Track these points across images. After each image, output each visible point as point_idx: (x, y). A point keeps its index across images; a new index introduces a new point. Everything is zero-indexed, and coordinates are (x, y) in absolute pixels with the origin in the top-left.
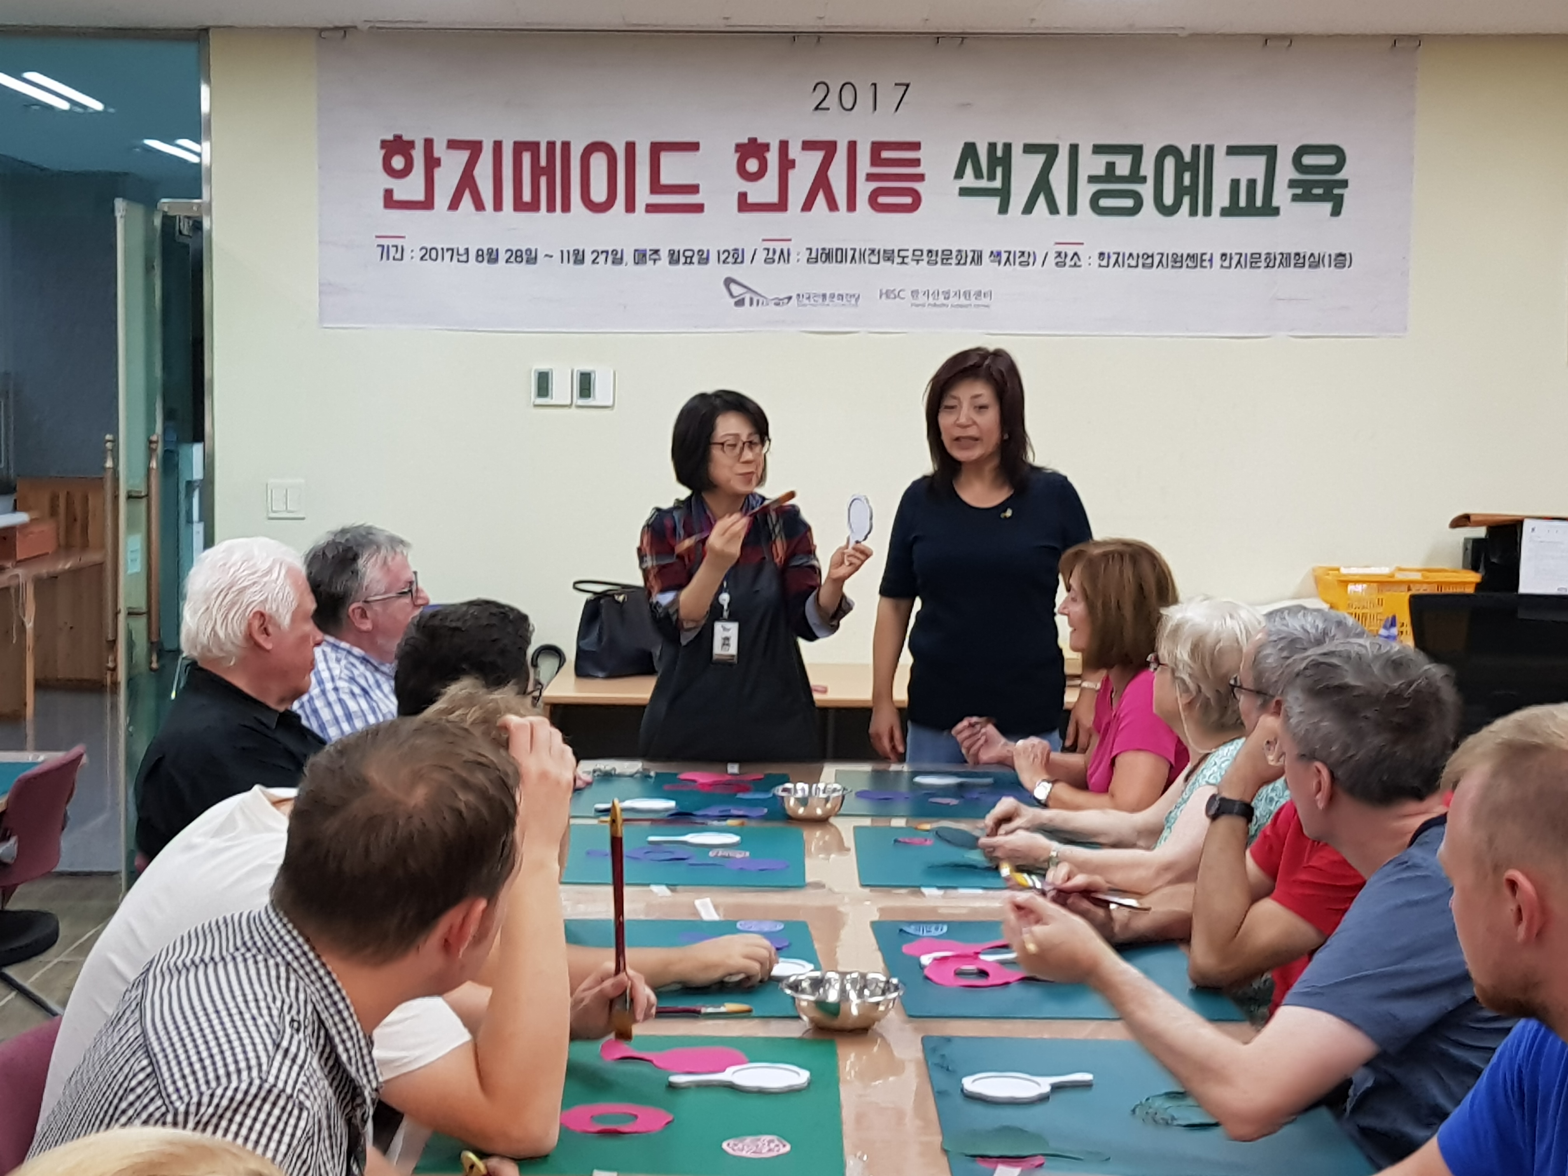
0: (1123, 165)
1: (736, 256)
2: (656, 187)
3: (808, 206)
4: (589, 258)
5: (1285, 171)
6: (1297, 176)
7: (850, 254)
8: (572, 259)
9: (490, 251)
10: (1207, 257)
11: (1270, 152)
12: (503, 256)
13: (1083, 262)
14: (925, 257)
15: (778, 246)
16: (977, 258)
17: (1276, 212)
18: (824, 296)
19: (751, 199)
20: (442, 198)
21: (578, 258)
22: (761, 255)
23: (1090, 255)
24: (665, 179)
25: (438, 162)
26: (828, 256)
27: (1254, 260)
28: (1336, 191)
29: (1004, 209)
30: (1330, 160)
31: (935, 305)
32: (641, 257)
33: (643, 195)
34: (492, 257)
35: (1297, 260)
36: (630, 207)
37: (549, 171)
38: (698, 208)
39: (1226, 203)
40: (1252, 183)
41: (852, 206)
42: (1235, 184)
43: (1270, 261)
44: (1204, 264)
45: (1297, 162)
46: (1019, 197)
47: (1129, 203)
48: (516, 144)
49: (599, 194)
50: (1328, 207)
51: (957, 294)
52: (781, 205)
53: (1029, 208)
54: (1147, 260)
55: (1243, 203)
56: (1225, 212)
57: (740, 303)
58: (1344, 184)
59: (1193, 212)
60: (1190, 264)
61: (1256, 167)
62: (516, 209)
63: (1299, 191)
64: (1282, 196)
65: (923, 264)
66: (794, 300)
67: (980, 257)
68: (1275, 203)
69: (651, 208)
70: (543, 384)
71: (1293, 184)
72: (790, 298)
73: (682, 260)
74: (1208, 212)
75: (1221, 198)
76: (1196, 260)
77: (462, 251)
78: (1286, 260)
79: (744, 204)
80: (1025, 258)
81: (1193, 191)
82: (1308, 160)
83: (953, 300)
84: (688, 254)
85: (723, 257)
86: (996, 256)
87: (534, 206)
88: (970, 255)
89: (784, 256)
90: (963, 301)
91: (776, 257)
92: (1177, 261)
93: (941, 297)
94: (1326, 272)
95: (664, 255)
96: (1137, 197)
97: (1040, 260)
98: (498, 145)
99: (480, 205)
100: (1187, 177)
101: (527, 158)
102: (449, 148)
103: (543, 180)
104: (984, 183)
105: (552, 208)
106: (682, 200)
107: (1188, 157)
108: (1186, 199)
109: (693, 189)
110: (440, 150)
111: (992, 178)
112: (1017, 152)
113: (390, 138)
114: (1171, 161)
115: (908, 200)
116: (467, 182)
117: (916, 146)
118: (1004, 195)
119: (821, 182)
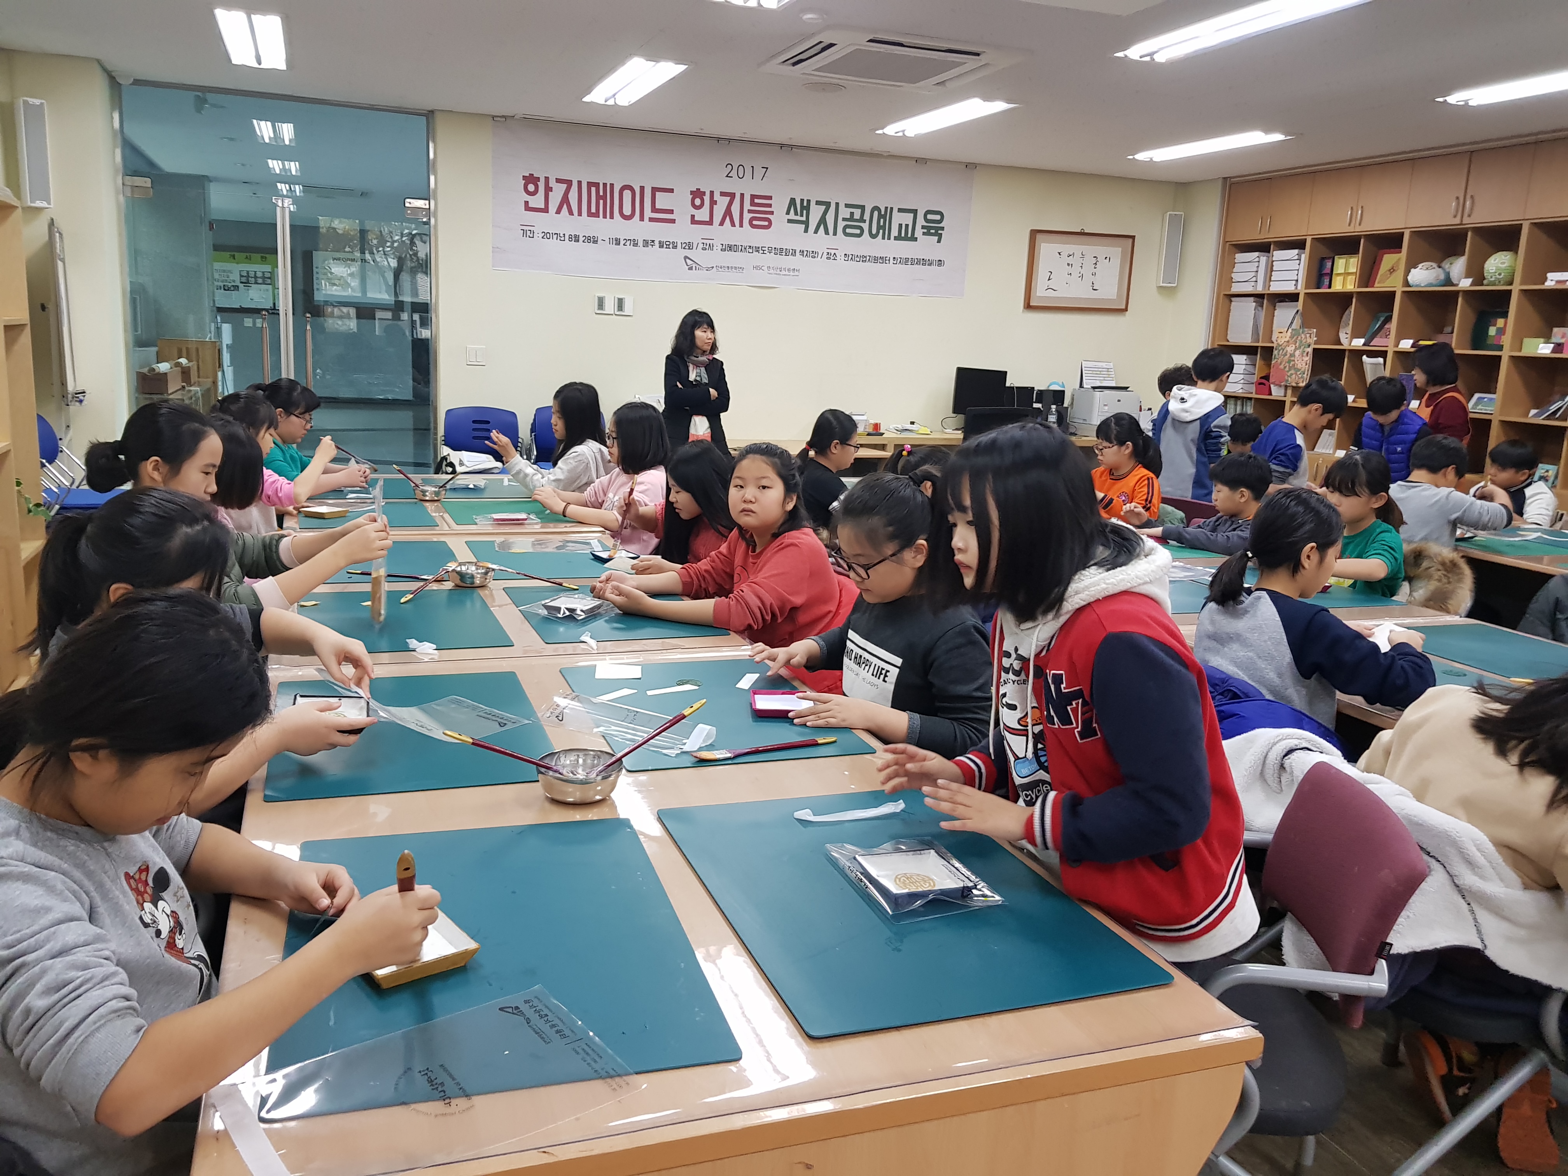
0: (857, 216)
1: (689, 246)
2: (654, 210)
3: (722, 224)
4: (622, 242)
5: (921, 221)
6: (925, 224)
7: (740, 247)
8: (614, 242)
9: (575, 236)
10: (887, 259)
11: (915, 212)
12: (581, 239)
13: (838, 258)
14: (772, 251)
15: (708, 242)
16: (794, 253)
17: (916, 239)
18: (728, 267)
19: (696, 219)
20: (553, 208)
21: (617, 241)
22: (701, 246)
23: (840, 254)
24: (658, 206)
25: (551, 189)
26: (730, 248)
27: (907, 261)
28: (940, 232)
29: (806, 231)
30: (938, 217)
31: (775, 273)
32: (646, 243)
33: (648, 213)
34: (576, 239)
35: (923, 262)
36: (642, 219)
37: (604, 198)
38: (673, 221)
39: (897, 235)
40: (907, 226)
41: (741, 226)
42: (900, 225)
43: (913, 262)
44: (887, 262)
45: (925, 217)
46: (812, 227)
47: (858, 231)
48: (588, 183)
49: (627, 211)
50: (936, 238)
51: (785, 269)
52: (710, 223)
53: (816, 232)
54: (864, 259)
55: (903, 235)
56: (896, 238)
57: (691, 269)
58: (942, 229)
59: (883, 238)
60: (881, 261)
61: (908, 218)
62: (588, 216)
63: (925, 231)
64: (919, 232)
65: (772, 254)
66: (715, 268)
68: (916, 236)
69: (651, 220)
70: (601, 302)
71: (923, 227)
72: (713, 267)
73: (665, 246)
74: (889, 238)
75: (895, 232)
76: (883, 260)
77: (562, 235)
78: (919, 262)
79: (693, 221)
80: (814, 254)
81: (884, 228)
82: (929, 217)
83: (783, 272)
84: (668, 243)
85: (684, 246)
86: (802, 252)
87: (597, 215)
88: (791, 251)
89: (711, 247)
90: (787, 273)
91: (707, 247)
92: (876, 260)
93: (778, 270)
94: (934, 268)
95: (657, 243)
96: (862, 229)
97: (820, 256)
98: (580, 183)
99: (571, 213)
100: (882, 220)
101: (593, 189)
102: (557, 182)
103: (601, 202)
104: (798, 218)
105: (605, 217)
106: (665, 217)
107: (883, 213)
108: (881, 231)
109: (671, 212)
110: (553, 183)
111: (802, 216)
112: (813, 204)
113: (528, 175)
114: (876, 213)
115: (766, 223)
116: (565, 200)
117: (770, 198)
118: (806, 223)
119: (728, 212)
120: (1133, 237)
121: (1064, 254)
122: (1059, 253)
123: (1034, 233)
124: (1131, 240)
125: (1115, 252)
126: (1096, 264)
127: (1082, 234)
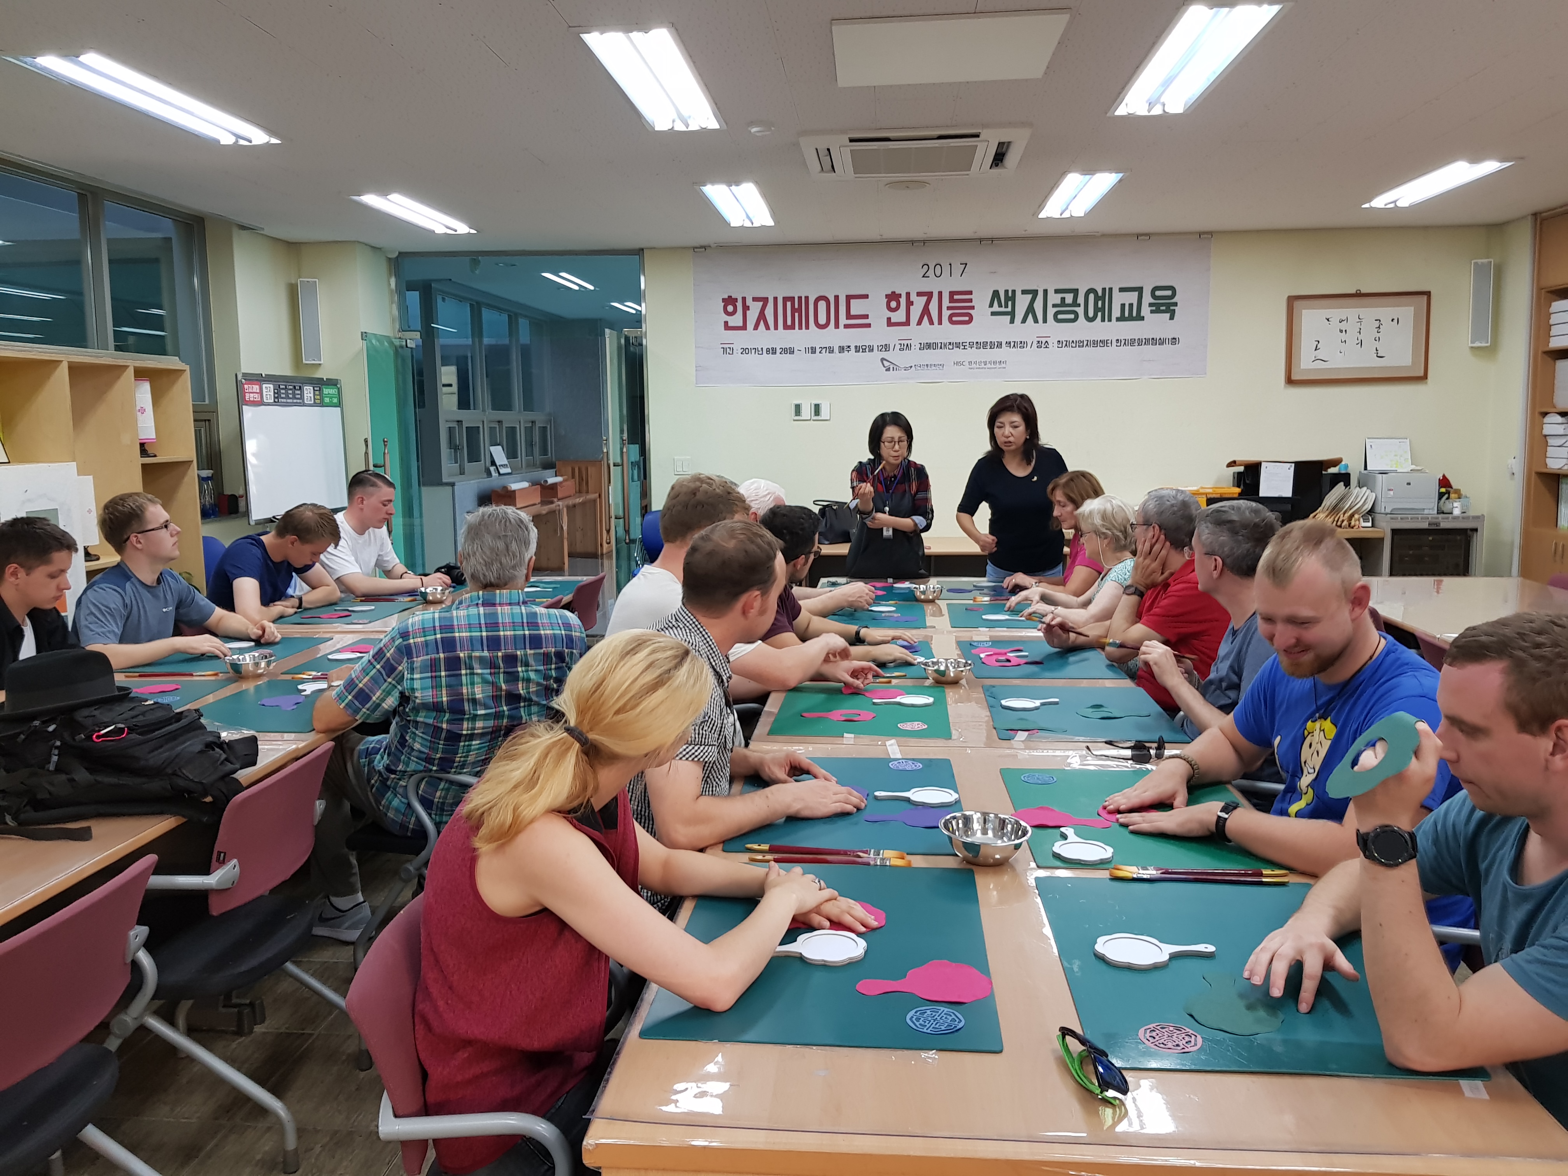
0: (1069, 299)
1: (886, 348)
2: (849, 316)
3: (919, 323)
4: (818, 350)
5: (1147, 299)
6: (1153, 301)
7: (939, 345)
8: (810, 351)
9: (773, 348)
10: (1110, 342)
11: (1140, 290)
12: (778, 351)
13: (1050, 345)
14: (975, 345)
15: (906, 342)
16: (1000, 345)
17: (1143, 319)
18: (927, 365)
19: (893, 321)
20: (750, 325)
21: (813, 350)
22: (898, 347)
23: (1053, 342)
24: (853, 313)
25: (748, 308)
26: (929, 346)
27: (1132, 342)
28: (1172, 308)
29: (1012, 321)
30: (1169, 293)
31: (979, 368)
32: (842, 349)
33: (843, 320)
34: (773, 351)
35: (1154, 341)
36: (837, 326)
37: (799, 310)
38: (869, 325)
39: (1119, 315)
40: (1131, 305)
41: (940, 323)
42: (1123, 306)
43: (1140, 342)
44: (1108, 345)
45: (1153, 295)
46: (1019, 315)
47: (1072, 316)
48: (784, 298)
49: (822, 320)
50: (1168, 315)
51: (990, 363)
52: (907, 323)
53: (1024, 321)
54: (1080, 344)
55: (1127, 314)
56: (1118, 319)
57: (888, 370)
58: (1176, 304)
59: (1103, 320)
60: (1101, 345)
61: (1133, 297)
62: (784, 329)
63: (1154, 308)
64: (1145, 310)
65: (974, 348)
66: (913, 368)
67: (1001, 344)
68: (1142, 314)
69: (846, 326)
70: (798, 409)
71: (1151, 305)
72: (911, 367)
73: (861, 350)
74: (1110, 320)
75: (1116, 313)
76: (1104, 343)
77: (760, 349)
78: (1147, 341)
79: (890, 323)
80: (1023, 344)
81: (1103, 309)
82: (1158, 293)
83: (989, 366)
84: (864, 347)
85: (880, 348)
86: (1008, 344)
87: (792, 327)
88: (996, 344)
89: (909, 347)
90: (993, 366)
91: (905, 348)
92: (1095, 344)
93: (983, 364)
94: (1167, 347)
95: (853, 348)
96: (1076, 314)
97: (1029, 345)
98: (776, 299)
99: (767, 328)
100: (1100, 303)
101: (789, 304)
102: (753, 301)
103: (797, 315)
104: (1003, 309)
105: (800, 328)
106: (861, 322)
107: (1100, 294)
108: (1100, 314)
109: (866, 317)
110: (749, 302)
111: (1006, 306)
112: (1018, 294)
113: (727, 297)
114: (1091, 297)
115: (967, 318)
116: (762, 316)
117: (970, 293)
118: (1012, 314)
119: (926, 311)
120: (1428, 294)
121: (1335, 321)
122: (1328, 320)
123: (1292, 300)
124: (1425, 297)
125: (1407, 312)
126: (1379, 327)
127: (1359, 295)
